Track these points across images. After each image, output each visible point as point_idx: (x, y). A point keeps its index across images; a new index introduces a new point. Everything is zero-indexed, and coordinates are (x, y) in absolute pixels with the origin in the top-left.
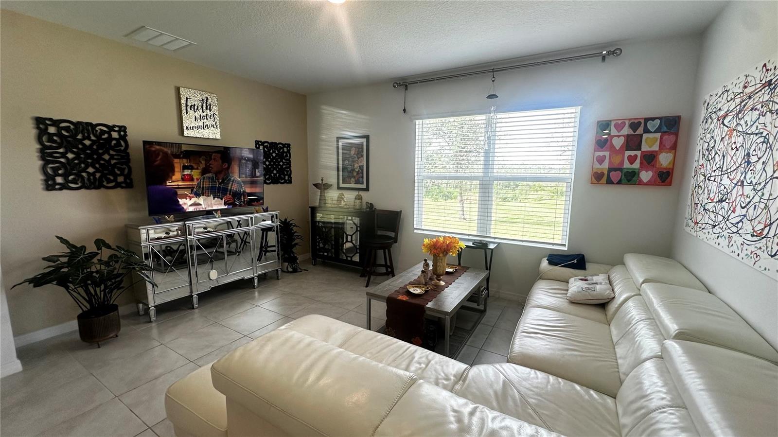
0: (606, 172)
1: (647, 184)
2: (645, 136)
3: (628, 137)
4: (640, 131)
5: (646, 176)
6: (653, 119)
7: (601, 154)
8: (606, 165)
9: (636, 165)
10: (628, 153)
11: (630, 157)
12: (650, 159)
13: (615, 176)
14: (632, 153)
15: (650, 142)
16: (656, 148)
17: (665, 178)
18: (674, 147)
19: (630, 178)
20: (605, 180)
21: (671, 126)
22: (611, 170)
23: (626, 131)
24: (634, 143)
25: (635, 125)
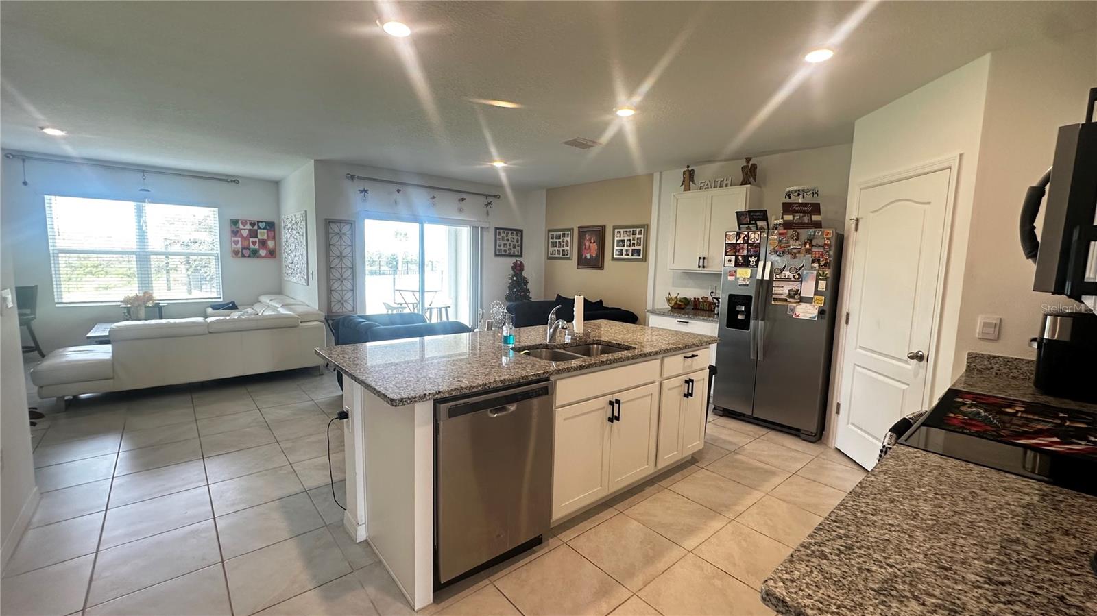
0: (240, 250)
1: (265, 257)
2: (259, 230)
3: (250, 230)
4: (256, 227)
5: (263, 252)
6: (262, 222)
7: (236, 239)
8: (239, 246)
9: (257, 246)
10: (251, 240)
11: (252, 242)
12: (263, 243)
13: (247, 253)
14: (254, 240)
15: (262, 234)
16: (265, 238)
17: (272, 254)
18: (274, 238)
19: (254, 253)
20: (240, 255)
21: (271, 226)
22: (243, 249)
23: (248, 227)
24: (253, 234)
25: (252, 224)
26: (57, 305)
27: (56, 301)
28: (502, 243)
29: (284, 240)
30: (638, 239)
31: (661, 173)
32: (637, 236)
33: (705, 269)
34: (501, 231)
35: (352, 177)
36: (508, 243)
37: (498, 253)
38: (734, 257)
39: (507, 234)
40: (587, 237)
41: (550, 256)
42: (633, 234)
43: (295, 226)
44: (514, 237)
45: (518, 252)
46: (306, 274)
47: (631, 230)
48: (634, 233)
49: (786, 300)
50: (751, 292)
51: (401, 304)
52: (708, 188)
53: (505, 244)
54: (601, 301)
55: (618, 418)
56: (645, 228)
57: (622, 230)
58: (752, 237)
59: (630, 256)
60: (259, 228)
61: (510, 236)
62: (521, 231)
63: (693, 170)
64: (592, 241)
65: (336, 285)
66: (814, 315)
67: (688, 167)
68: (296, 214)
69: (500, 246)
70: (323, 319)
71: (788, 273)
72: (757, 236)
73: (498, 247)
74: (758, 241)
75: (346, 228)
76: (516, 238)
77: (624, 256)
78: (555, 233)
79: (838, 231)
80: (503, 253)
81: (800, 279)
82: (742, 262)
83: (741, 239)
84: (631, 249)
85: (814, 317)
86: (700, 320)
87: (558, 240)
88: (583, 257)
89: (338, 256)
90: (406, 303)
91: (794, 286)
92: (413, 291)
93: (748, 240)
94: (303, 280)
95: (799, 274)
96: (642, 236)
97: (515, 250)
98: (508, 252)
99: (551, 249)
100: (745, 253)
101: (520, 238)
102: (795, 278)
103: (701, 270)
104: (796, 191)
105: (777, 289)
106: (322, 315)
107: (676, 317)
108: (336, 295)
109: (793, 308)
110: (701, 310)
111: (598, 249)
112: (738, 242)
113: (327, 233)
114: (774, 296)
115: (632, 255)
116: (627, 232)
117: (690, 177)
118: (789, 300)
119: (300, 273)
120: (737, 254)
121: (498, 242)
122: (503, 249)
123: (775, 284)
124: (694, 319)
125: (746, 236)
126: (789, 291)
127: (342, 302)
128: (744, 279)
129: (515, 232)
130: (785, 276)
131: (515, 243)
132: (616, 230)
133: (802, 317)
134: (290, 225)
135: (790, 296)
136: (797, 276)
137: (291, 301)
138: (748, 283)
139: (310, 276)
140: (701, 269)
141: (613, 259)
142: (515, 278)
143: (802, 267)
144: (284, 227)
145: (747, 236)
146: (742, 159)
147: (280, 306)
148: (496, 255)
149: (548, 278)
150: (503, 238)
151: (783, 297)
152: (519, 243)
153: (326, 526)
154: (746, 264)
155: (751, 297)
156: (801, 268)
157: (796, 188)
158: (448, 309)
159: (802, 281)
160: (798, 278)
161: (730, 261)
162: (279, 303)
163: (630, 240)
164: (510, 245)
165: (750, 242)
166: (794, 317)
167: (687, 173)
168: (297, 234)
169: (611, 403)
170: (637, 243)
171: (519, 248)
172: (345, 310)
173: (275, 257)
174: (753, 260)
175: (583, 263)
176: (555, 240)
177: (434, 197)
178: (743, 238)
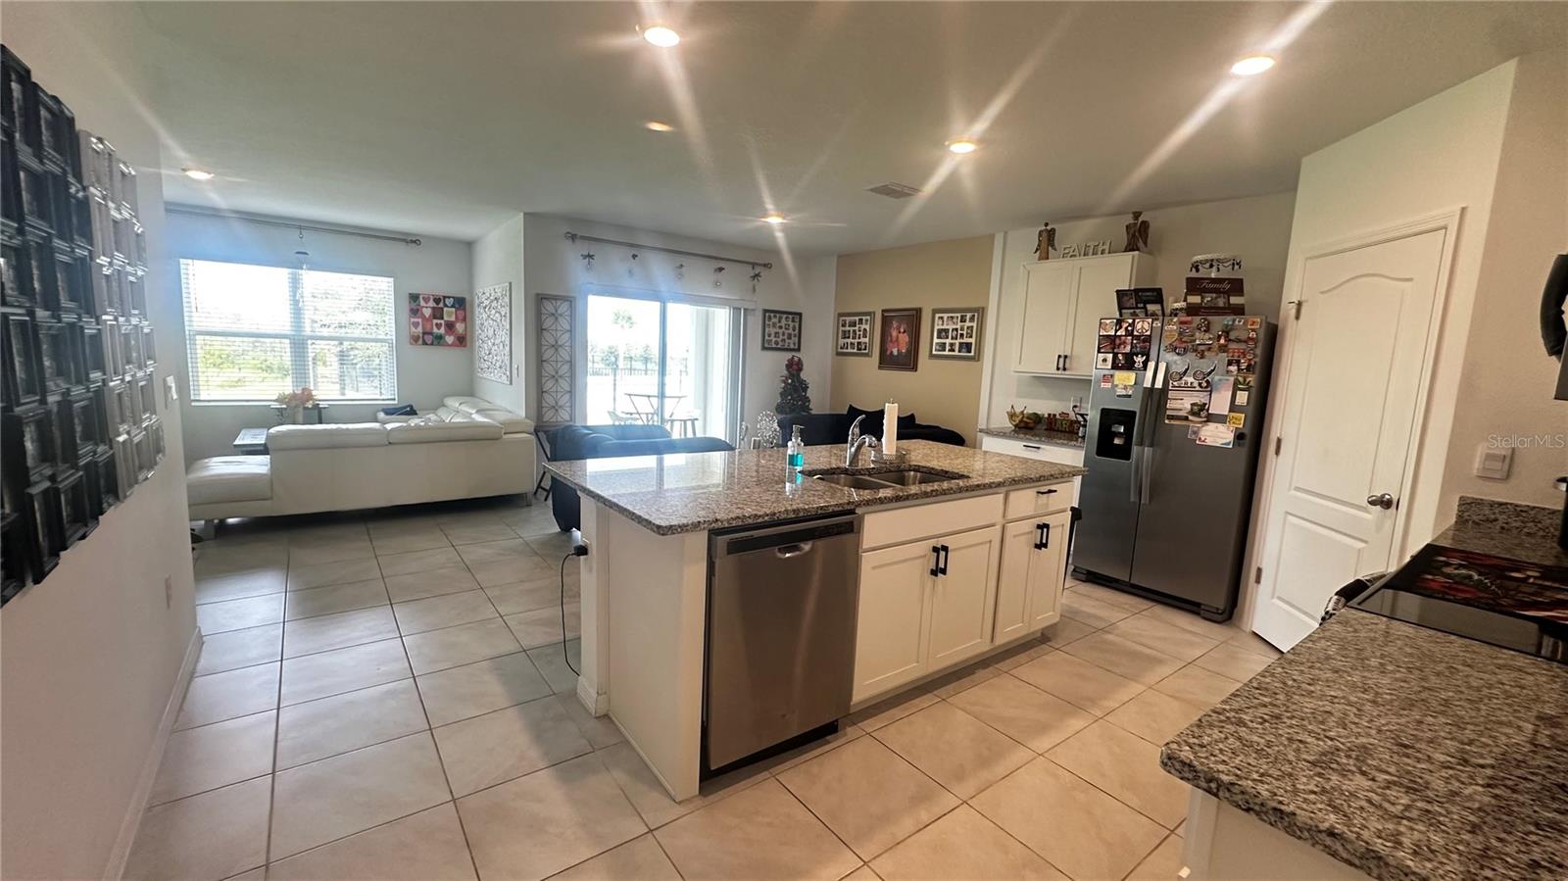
0: (421, 335)
1: (452, 345)
2: (445, 309)
3: (433, 308)
4: (441, 305)
5: (450, 339)
6: (449, 297)
7: (416, 320)
8: (420, 329)
9: (442, 331)
10: (435, 321)
11: (437, 324)
12: (450, 326)
13: (429, 339)
14: (439, 321)
15: (449, 314)
16: (453, 319)
17: (461, 341)
18: (464, 320)
19: (439, 340)
20: (421, 341)
21: (460, 303)
22: (424, 333)
23: (432, 304)
24: (437, 314)
25: (437, 301)
26: (193, 404)
27: (192, 398)
28: (773, 331)
29: (478, 322)
30: (968, 328)
31: (1006, 233)
32: (968, 324)
33: (1067, 372)
34: (772, 315)
35: (574, 237)
36: (781, 331)
37: (766, 345)
38: (1111, 355)
39: (780, 318)
40: (895, 324)
41: (840, 350)
42: (961, 322)
43: (494, 304)
44: (790, 323)
45: (794, 344)
46: (508, 368)
47: (959, 315)
48: (963, 320)
49: (1186, 418)
50: (1134, 406)
51: (631, 414)
52: (1075, 256)
53: (776, 333)
54: (912, 416)
55: (944, 571)
56: (980, 313)
57: (945, 316)
58: (1139, 326)
59: (956, 353)
60: (446, 306)
61: (783, 322)
62: (800, 315)
63: (1053, 230)
64: (902, 330)
65: (548, 385)
66: (1228, 441)
67: (1046, 225)
68: (497, 287)
69: (769, 336)
70: (532, 430)
71: (1190, 379)
72: (1146, 326)
73: (767, 337)
74: (1148, 333)
75: (564, 308)
76: (792, 324)
77: (946, 353)
78: (848, 319)
79: (1269, 320)
80: (774, 346)
81: (1209, 388)
82: (1123, 362)
83: (1123, 329)
84: (957, 342)
85: (1229, 444)
86: (1057, 444)
87: (852, 329)
88: (888, 353)
89: (553, 346)
90: (638, 413)
91: (1200, 398)
92: (649, 396)
93: (1133, 331)
94: (504, 377)
95: (1207, 382)
96: (974, 325)
97: (791, 341)
98: (781, 343)
99: (841, 341)
100: (1128, 349)
101: (797, 325)
102: (1201, 387)
103: (1061, 374)
104: (1207, 261)
105: (1173, 401)
106: (531, 425)
107: (1021, 439)
108: (549, 399)
109: (1195, 429)
110: (1058, 431)
111: (910, 342)
112: (1119, 333)
113: (539, 314)
114: (1168, 413)
115: (959, 351)
116: (952, 317)
117: (1049, 240)
118: (1190, 418)
119: (500, 367)
120: (1116, 351)
121: (767, 330)
122: (774, 340)
123: (1171, 394)
124: (1048, 443)
125: (1130, 325)
126: (1192, 404)
127: (555, 408)
128: (1125, 387)
129: (790, 316)
130: (1186, 383)
131: (791, 331)
132: (937, 315)
133: (1209, 442)
134: (487, 302)
135: (1192, 413)
136: (1204, 384)
137: (487, 406)
138: (1130, 393)
139: (515, 372)
140: (1060, 372)
141: (932, 356)
142: (790, 381)
143: (1213, 371)
144: (479, 305)
145: (1132, 325)
146: (1128, 213)
147: (474, 412)
148: (764, 348)
149: (838, 379)
150: (774, 325)
151: (1182, 413)
152: (797, 331)
153: (554, 694)
154: (1129, 365)
155: (1135, 413)
156: (1210, 373)
157: (1209, 256)
158: (696, 422)
159: (1211, 392)
160: (1206, 387)
161: (1105, 360)
162: (473, 407)
163: (957, 330)
164: (783, 334)
165: (1135, 333)
166: (1197, 442)
167: (1045, 234)
168: (497, 315)
169: (936, 550)
170: (967, 333)
171: (797, 339)
172: (559, 419)
173: (465, 346)
174: (1139, 359)
175: (887, 361)
176: (847, 328)
177: (682, 266)
178: (1126, 328)
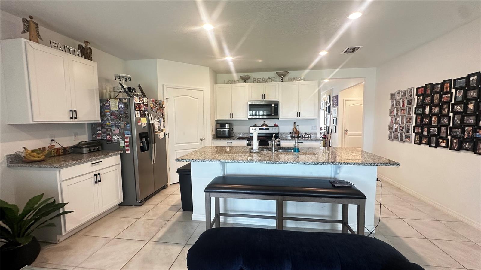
33: (76, 120)
38: (139, 111)
50: (146, 131)
58: (144, 100)
66: (163, 136)
67: (31, 18)
71: (156, 119)
72: (146, 101)
74: (147, 104)
81: (160, 121)
82: (143, 114)
91: (159, 125)
100: (143, 109)
102: (158, 121)
103: (73, 121)
105: (155, 127)
109: (159, 134)
112: (140, 103)
114: (155, 131)
117: (36, 29)
118: (159, 131)
120: (140, 109)
125: (142, 100)
126: (158, 127)
128: (145, 124)
130: (156, 121)
135: (159, 130)
138: (146, 126)
145: (143, 100)
151: (157, 130)
154: (144, 116)
155: (148, 133)
156: (159, 117)
161: (138, 113)
165: (144, 103)
166: (160, 138)
167: (32, 23)
174: (146, 113)
178: (142, 101)
